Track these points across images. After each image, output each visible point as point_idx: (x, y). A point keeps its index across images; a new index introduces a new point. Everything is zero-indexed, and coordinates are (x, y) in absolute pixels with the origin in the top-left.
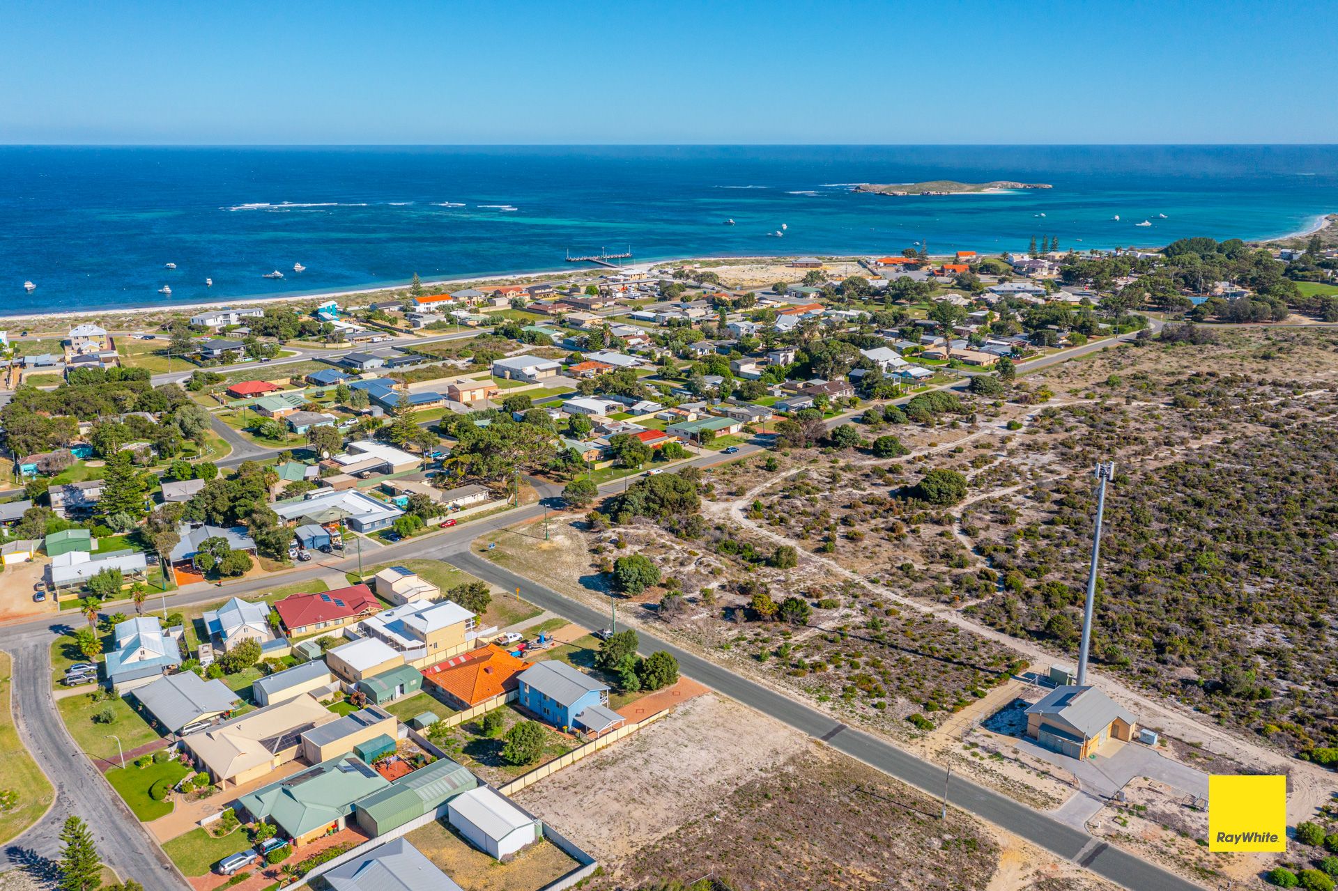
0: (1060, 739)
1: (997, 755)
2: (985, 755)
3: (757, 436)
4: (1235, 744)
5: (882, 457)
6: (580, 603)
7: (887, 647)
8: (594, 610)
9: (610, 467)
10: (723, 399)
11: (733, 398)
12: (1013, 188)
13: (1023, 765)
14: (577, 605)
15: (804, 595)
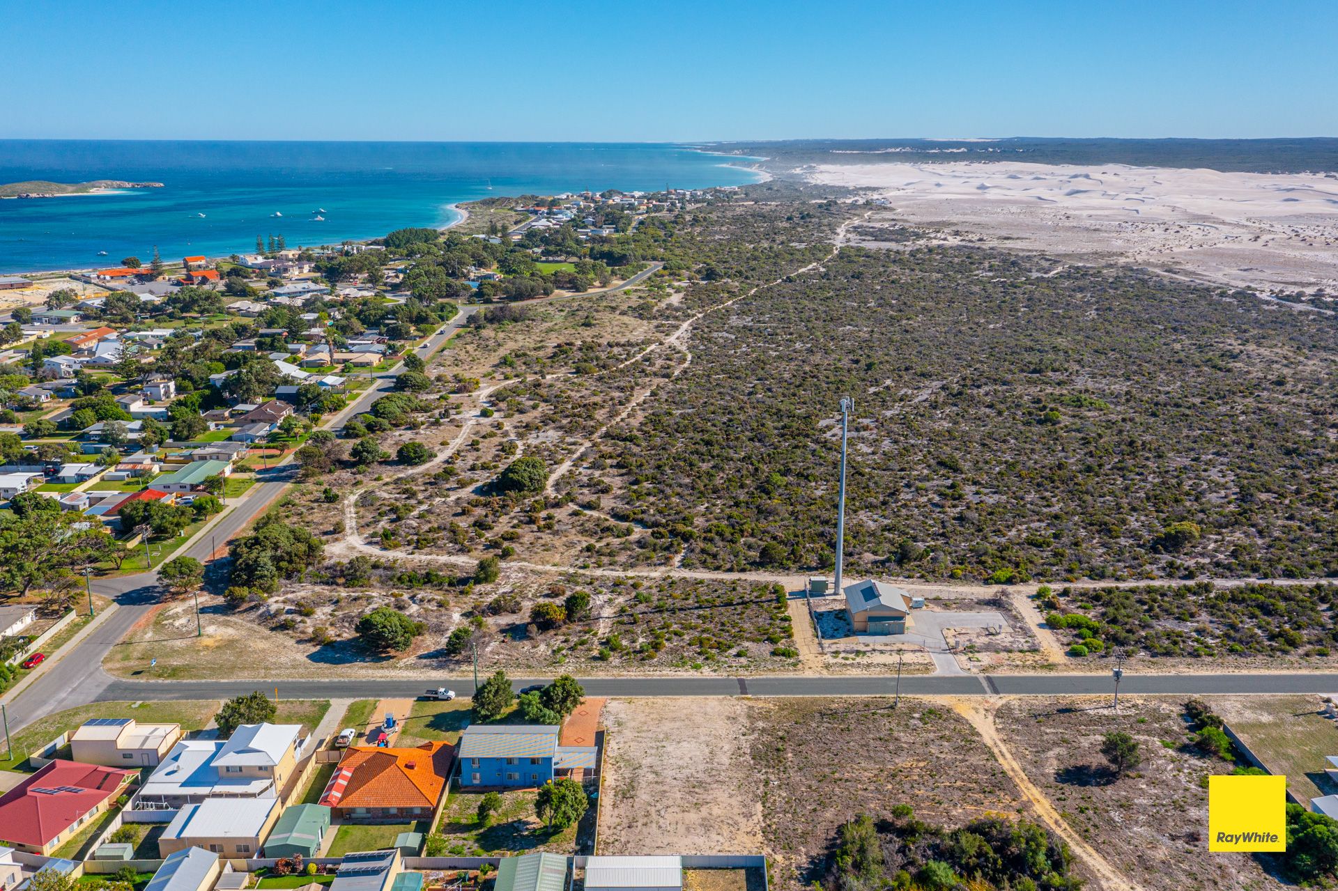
0: (887, 623)
1: (858, 653)
2: (852, 656)
3: (260, 472)
4: (951, 589)
5: (416, 464)
6: (353, 679)
7: (677, 612)
8: (378, 680)
9: (142, 542)
10: (160, 443)
11: (170, 441)
12: (119, 187)
13: (882, 652)
14: (350, 682)
15: (547, 596)
